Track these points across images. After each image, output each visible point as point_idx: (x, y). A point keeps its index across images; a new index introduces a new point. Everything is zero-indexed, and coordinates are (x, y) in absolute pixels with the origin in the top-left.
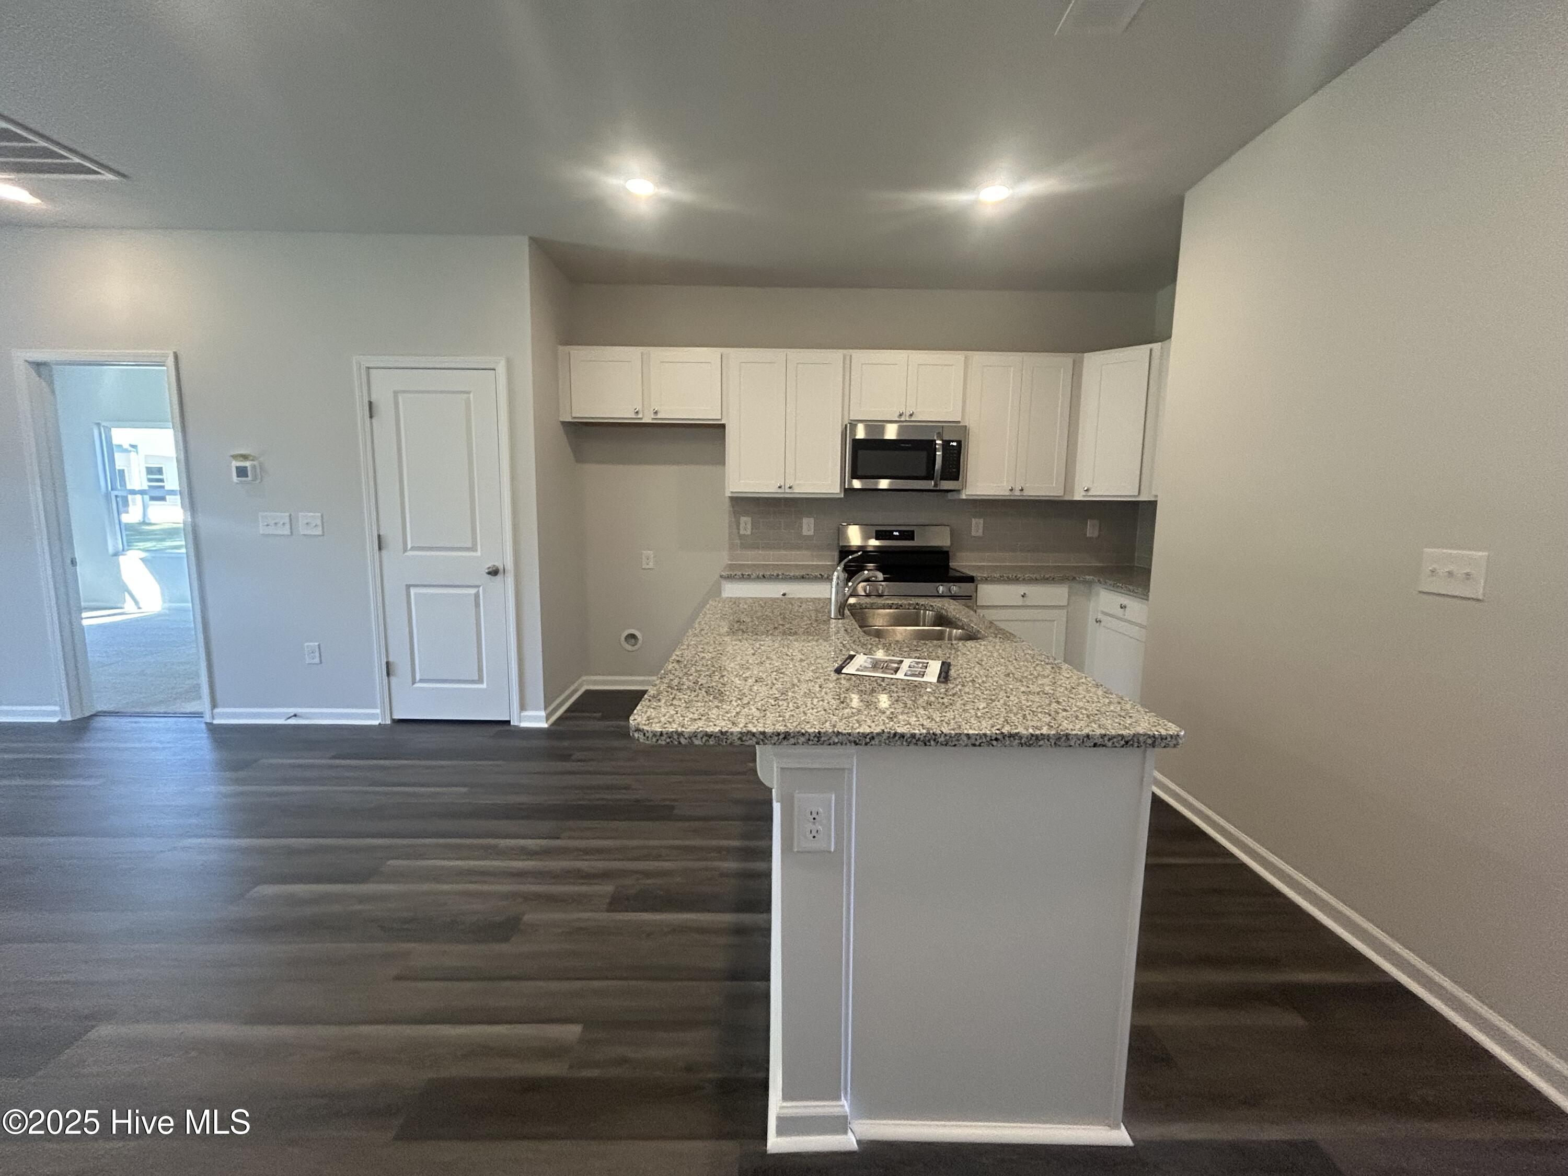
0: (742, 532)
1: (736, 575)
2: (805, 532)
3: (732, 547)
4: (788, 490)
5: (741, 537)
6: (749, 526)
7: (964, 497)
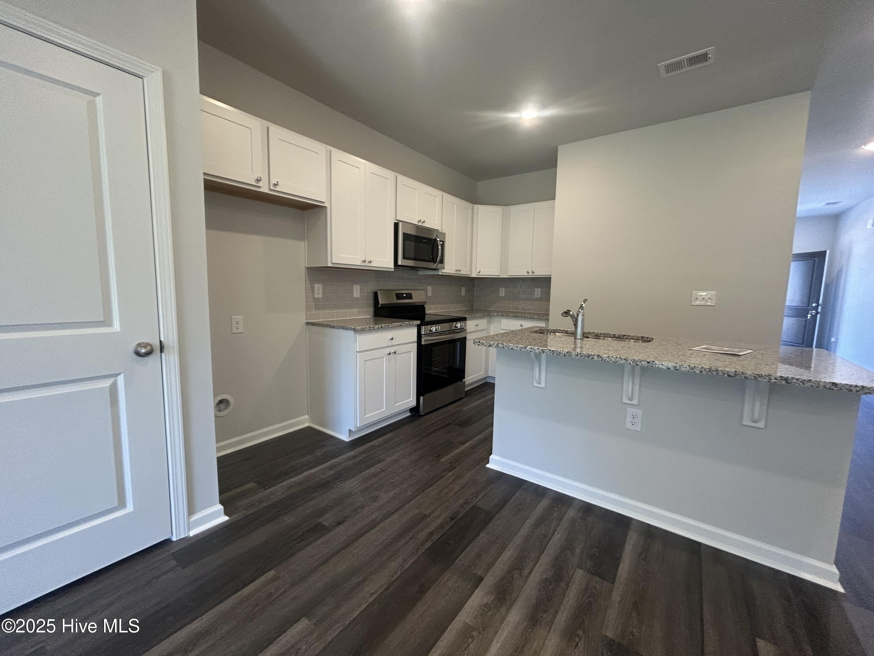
0: (316, 296)
1: (366, 328)
2: (355, 296)
3: (308, 308)
4: (368, 265)
5: (316, 300)
6: (321, 291)
7: (440, 274)
